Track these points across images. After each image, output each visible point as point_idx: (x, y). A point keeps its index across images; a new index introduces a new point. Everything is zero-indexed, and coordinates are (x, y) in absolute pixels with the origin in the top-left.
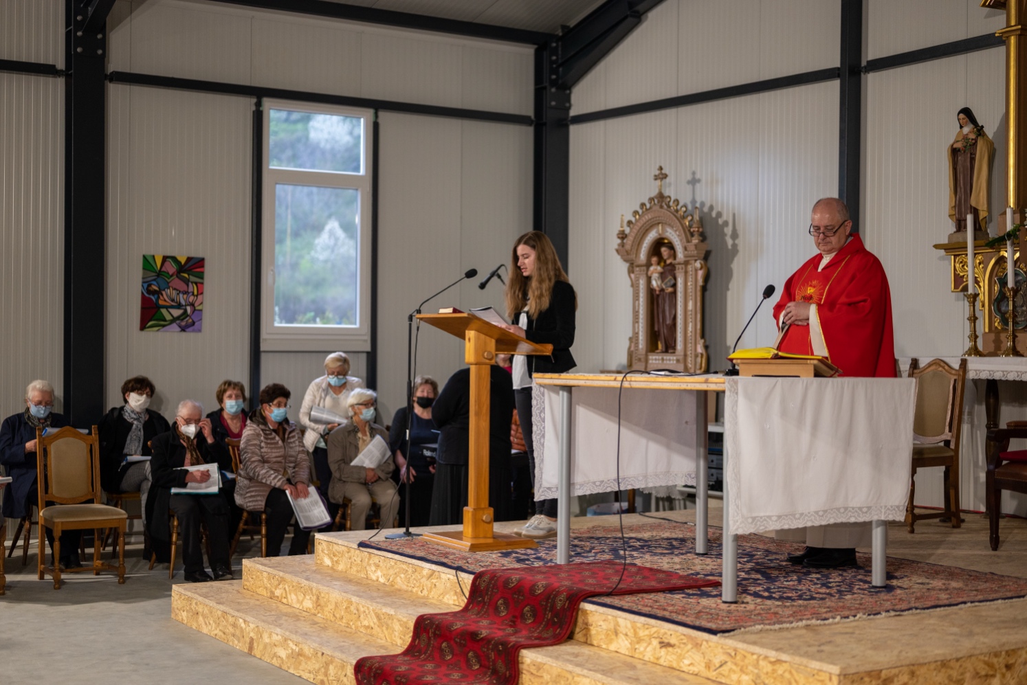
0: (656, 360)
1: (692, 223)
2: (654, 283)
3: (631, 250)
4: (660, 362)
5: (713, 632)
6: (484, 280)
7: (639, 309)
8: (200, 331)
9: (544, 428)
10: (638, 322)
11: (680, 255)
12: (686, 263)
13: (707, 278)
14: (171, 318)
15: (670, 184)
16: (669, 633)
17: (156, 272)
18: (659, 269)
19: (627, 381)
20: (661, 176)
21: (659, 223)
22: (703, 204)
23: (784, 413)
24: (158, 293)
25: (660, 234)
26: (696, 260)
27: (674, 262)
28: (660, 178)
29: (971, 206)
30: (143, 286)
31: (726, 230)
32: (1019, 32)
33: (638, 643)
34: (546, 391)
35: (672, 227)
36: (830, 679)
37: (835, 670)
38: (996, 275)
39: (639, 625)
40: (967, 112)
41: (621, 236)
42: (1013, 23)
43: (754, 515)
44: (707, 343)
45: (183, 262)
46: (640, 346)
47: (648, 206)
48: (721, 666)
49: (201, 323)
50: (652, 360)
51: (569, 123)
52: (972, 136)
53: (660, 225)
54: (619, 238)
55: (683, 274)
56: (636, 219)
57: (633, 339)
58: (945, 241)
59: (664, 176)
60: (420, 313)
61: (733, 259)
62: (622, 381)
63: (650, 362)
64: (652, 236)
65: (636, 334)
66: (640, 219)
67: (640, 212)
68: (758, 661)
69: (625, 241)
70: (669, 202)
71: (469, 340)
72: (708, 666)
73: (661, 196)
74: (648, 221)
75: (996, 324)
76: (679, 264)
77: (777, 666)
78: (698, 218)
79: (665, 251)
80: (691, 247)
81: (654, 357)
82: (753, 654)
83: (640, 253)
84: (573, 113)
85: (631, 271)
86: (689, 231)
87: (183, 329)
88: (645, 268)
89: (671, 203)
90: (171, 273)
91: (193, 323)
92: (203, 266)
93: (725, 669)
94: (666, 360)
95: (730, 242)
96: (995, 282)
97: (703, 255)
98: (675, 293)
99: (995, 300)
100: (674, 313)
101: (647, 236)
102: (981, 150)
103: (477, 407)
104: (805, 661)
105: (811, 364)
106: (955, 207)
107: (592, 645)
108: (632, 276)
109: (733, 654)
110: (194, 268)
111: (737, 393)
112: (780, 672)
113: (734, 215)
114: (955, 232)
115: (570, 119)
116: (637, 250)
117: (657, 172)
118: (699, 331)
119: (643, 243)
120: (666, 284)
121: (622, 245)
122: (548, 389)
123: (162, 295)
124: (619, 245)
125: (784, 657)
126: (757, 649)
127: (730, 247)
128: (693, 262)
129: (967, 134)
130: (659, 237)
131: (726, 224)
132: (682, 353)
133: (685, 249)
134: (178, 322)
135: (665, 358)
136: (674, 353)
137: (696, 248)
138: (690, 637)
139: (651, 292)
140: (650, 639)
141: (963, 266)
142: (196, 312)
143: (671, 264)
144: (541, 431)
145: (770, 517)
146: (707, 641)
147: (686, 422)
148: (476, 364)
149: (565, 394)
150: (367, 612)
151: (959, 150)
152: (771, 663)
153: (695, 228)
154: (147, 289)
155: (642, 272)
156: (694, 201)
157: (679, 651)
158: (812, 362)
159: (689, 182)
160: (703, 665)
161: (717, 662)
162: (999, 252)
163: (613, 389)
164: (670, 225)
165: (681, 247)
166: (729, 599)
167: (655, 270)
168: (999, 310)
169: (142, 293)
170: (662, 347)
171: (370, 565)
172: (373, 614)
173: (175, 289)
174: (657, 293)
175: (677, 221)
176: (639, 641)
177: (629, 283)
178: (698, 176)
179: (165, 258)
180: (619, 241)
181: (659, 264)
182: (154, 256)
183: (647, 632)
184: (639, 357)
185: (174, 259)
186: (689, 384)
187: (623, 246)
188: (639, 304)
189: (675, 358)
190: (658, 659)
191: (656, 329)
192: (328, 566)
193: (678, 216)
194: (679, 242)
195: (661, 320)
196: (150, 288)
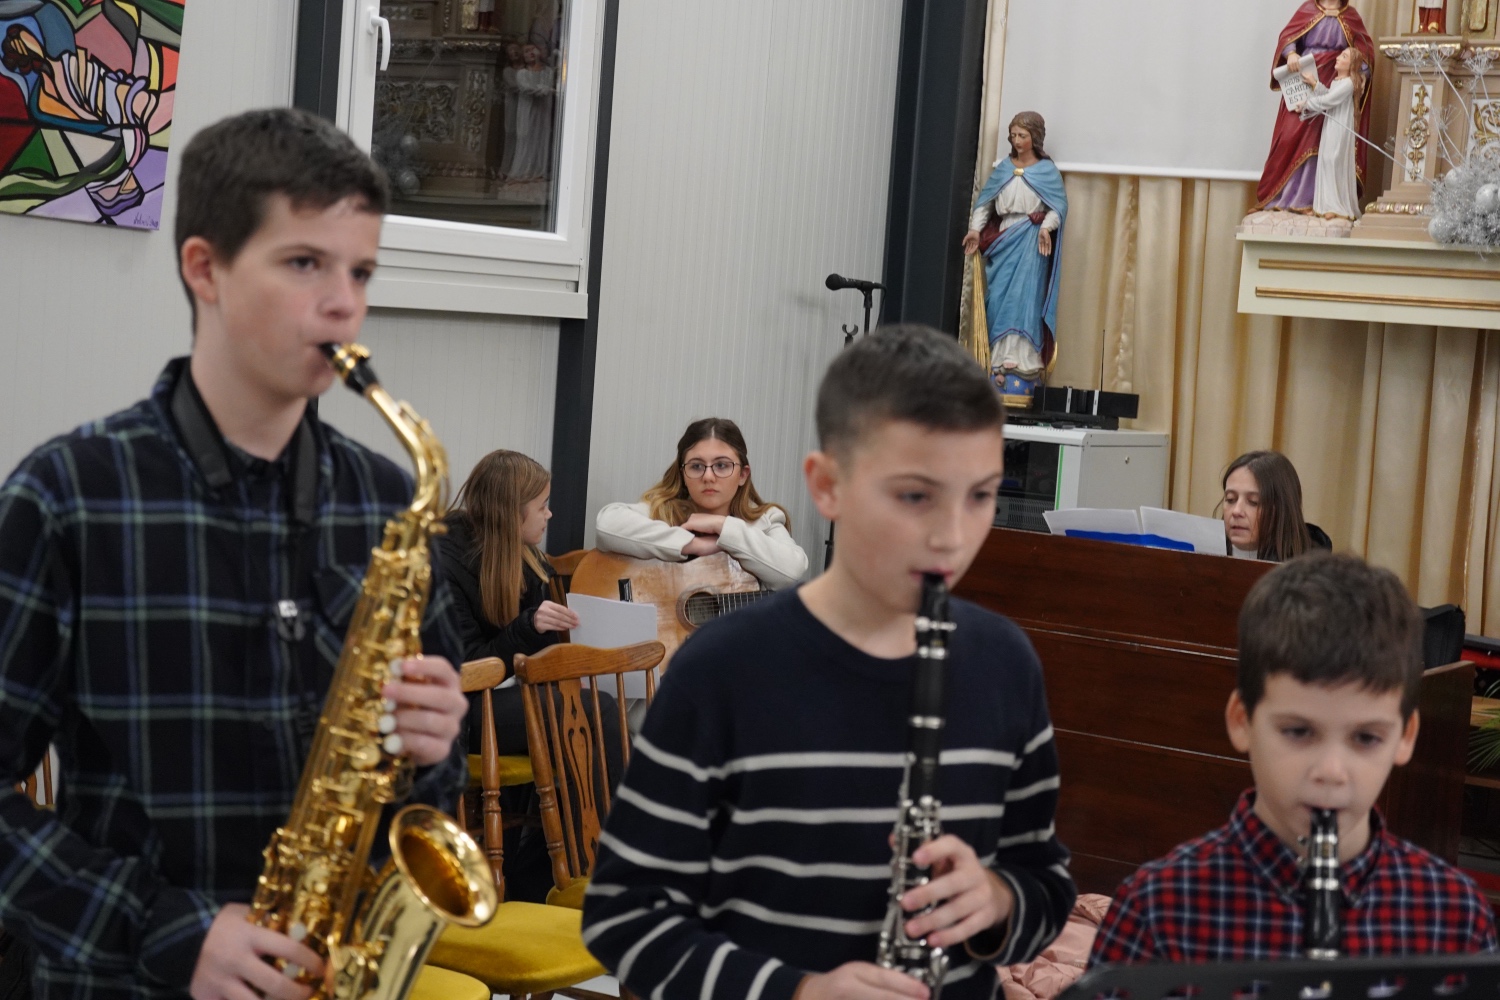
196: (13, 44)
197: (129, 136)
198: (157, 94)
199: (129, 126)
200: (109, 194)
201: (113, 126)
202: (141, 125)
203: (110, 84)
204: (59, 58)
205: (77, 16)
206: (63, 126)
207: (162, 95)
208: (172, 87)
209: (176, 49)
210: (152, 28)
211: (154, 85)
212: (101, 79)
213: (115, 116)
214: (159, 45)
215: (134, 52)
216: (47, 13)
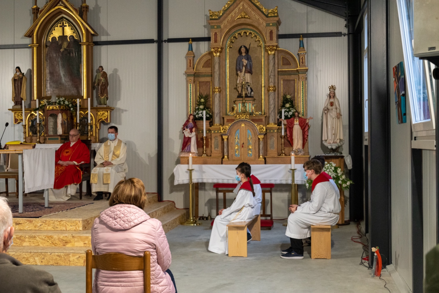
5: (38, 217)
16: (19, 221)
29: (21, 97)
32: (37, 46)
36: (79, 222)
37: (81, 219)
38: (30, 119)
40: (18, 68)
42: (35, 43)
48: (40, 226)
52: (21, 76)
58: (11, 108)
68: (54, 222)
72: (35, 227)
75: (30, 134)
77: (61, 222)
82: (52, 220)
93: (42, 226)
96: (30, 121)
99: (30, 127)
102: (24, 80)
104: (70, 219)
106: (15, 97)
109: (45, 222)
112: (62, 224)
114: (14, 105)
125: (63, 219)
126: (54, 219)
129: (19, 75)
138: (28, 220)
141: (18, 116)
146: (35, 220)
151: (16, 80)
152: (59, 222)
157: (24, 225)
160: (33, 227)
161: (39, 225)
162: (31, 112)
168: (31, 130)
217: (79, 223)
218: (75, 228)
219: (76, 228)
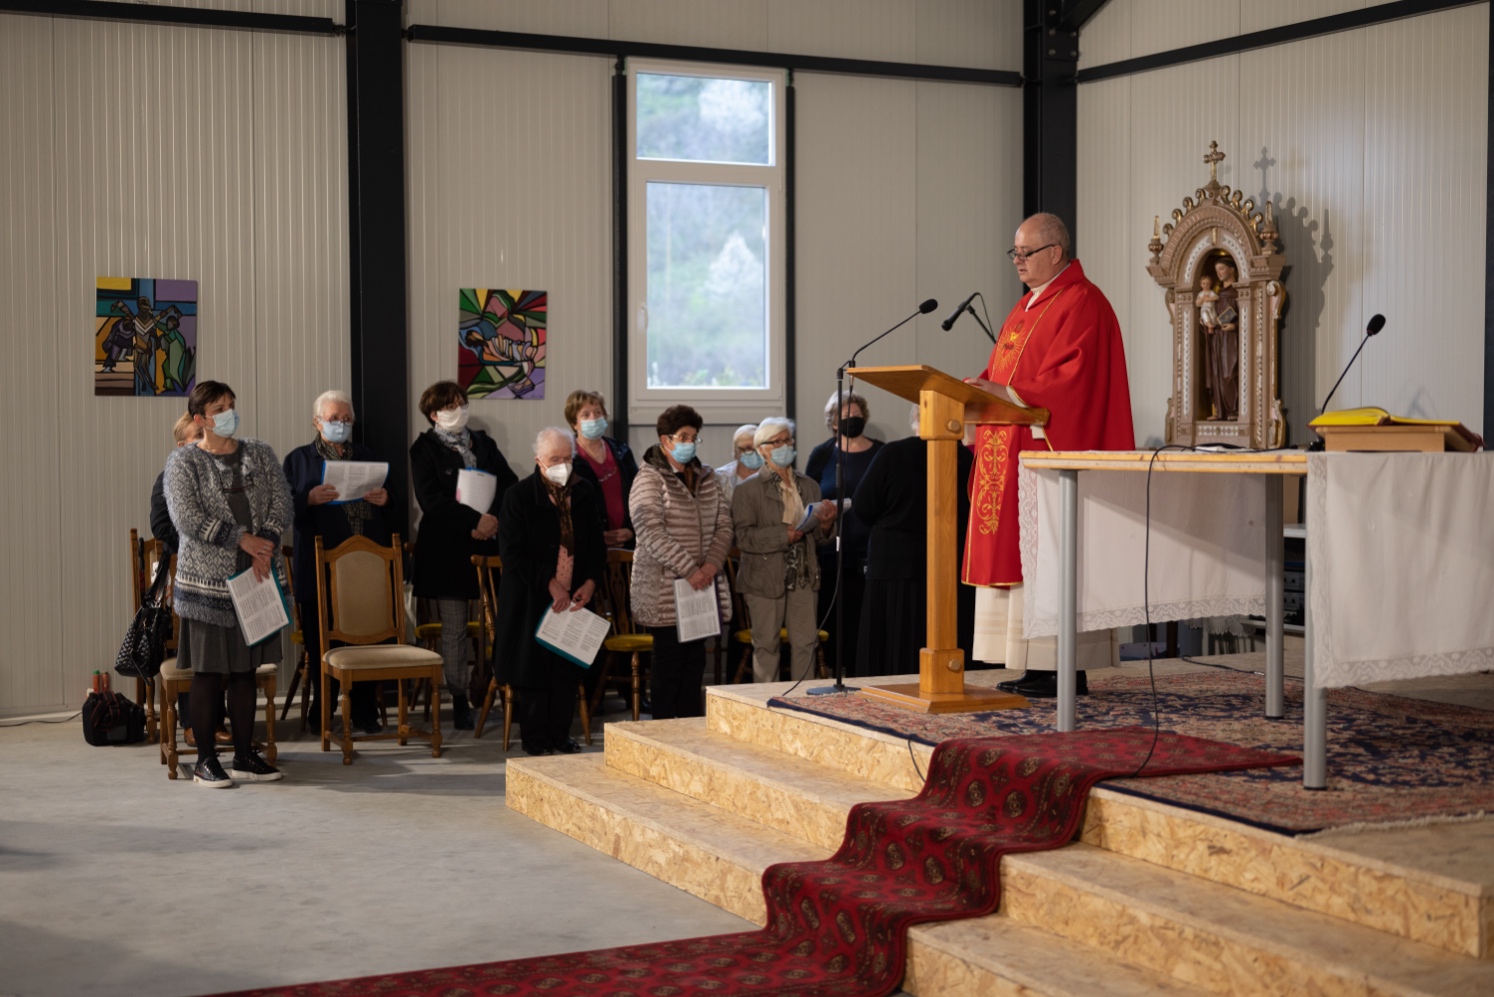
0: (1208, 431)
1: (1261, 225)
2: (1205, 317)
3: (1171, 267)
4: (1215, 434)
5: (1289, 833)
6: (949, 316)
7: (1182, 356)
8: (541, 397)
9: (1036, 532)
10: (1181, 376)
11: (1244, 274)
12: (1253, 286)
13: (1285, 308)
14: (501, 379)
15: (1229, 169)
16: (1223, 833)
17: (479, 314)
18: (1212, 295)
19: (1158, 460)
20: (1216, 156)
21: (1212, 227)
22: (1278, 197)
23: (1398, 507)
24: (482, 344)
25: (1213, 244)
26: (1268, 281)
27: (1234, 284)
28: (1213, 160)
30: (460, 334)
31: (1314, 235)
33: (1177, 847)
34: (1039, 477)
35: (1233, 233)
36: (1467, 904)
37: (1474, 890)
39: (1178, 821)
41: (1154, 247)
43: (1353, 659)
44: (1286, 406)
45: (516, 297)
46: (1185, 412)
47: (1195, 202)
48: (1301, 882)
49: (544, 387)
50: (1203, 431)
51: (1076, 81)
53: (1214, 230)
54: (1151, 250)
55: (1249, 302)
56: (1177, 222)
57: (1175, 401)
59: (1220, 156)
60: (854, 366)
61: (1325, 279)
62: (1152, 461)
63: (1200, 434)
64: (1202, 246)
65: (1178, 393)
66: (1183, 221)
67: (1184, 211)
68: (1356, 875)
69: (1160, 255)
70: (1228, 194)
71: (926, 404)
72: (1281, 883)
73: (1215, 187)
74: (1196, 224)
76: (1243, 287)
77: (1386, 884)
78: (1271, 218)
79: (1222, 269)
80: (1261, 261)
81: (1205, 428)
82: (1349, 865)
83: (1184, 271)
84: (1083, 64)
85: (1170, 299)
86: (1258, 237)
87: (518, 396)
88: (1191, 295)
89: (1230, 197)
90: (499, 315)
91: (533, 387)
92: (544, 304)
93: (1306, 888)
94: (1224, 431)
95: (1320, 253)
97: (1279, 274)
98: (1236, 331)
100: (1235, 360)
101: (1194, 246)
103: (938, 502)
104: (1427, 876)
105: (1440, 432)
107: (1108, 850)
108: (1172, 306)
109: (1319, 865)
110: (532, 305)
111: (1325, 478)
112: (1390, 892)
113: (1326, 212)
115: (1077, 74)
116: (1179, 268)
117: (1210, 151)
118: (1272, 388)
119: (1188, 258)
120: (1223, 318)
121: (1157, 261)
122: (1042, 475)
123: (488, 346)
124: (1151, 261)
125: (1396, 870)
126: (1355, 858)
127: (1320, 261)
128: (1264, 283)
130: (1212, 247)
131: (1314, 225)
132: (1248, 421)
133: (1252, 265)
134: (510, 385)
135: (1222, 428)
136: (1236, 420)
137: (1268, 263)
138: (1253, 840)
139: (1200, 331)
140: (1194, 842)
142: (536, 370)
143: (1230, 286)
144: (1033, 537)
145: (1376, 662)
146: (1279, 846)
147: (1251, 523)
148: (936, 440)
149: (1068, 481)
150: (781, 799)
152: (1377, 879)
153: (1267, 232)
154: (467, 338)
155: (1187, 301)
156: (1265, 193)
157: (1238, 859)
158: (1442, 429)
159: (1257, 165)
160: (1274, 880)
161: (1294, 876)
163: (1139, 473)
164: (1228, 229)
165: (1244, 261)
166: (1314, 784)
167: (1207, 297)
169: (460, 345)
170: (1218, 412)
171: (784, 732)
172: (789, 803)
173: (506, 338)
174: (1210, 331)
175: (1239, 223)
176: (1179, 844)
177: (1168, 317)
178: (1271, 155)
179: (491, 293)
180: (1152, 255)
181: (1212, 288)
182: (475, 291)
183: (1189, 832)
184: (1183, 427)
185: (504, 293)
186: (1252, 465)
187: (1158, 263)
188: (1182, 349)
189: (1237, 428)
190: (1206, 871)
191: (1208, 385)
192: (726, 734)
193: (1241, 215)
194: (1242, 254)
195: (1216, 373)
196: (471, 337)
197: (526, 366)
198: (537, 347)
199: (525, 361)
200: (518, 387)
201: (517, 361)
202: (530, 360)
203: (514, 346)
204: (490, 339)
205: (497, 323)
206: (494, 364)
207: (540, 348)
208: (544, 343)
209: (544, 329)
210: (531, 322)
211: (535, 343)
212: (510, 345)
213: (517, 357)
214: (535, 329)
215: (524, 332)
216: (483, 324)
217: (1465, 912)
218: (1445, 936)
219: (1452, 934)
